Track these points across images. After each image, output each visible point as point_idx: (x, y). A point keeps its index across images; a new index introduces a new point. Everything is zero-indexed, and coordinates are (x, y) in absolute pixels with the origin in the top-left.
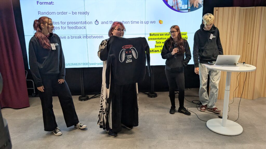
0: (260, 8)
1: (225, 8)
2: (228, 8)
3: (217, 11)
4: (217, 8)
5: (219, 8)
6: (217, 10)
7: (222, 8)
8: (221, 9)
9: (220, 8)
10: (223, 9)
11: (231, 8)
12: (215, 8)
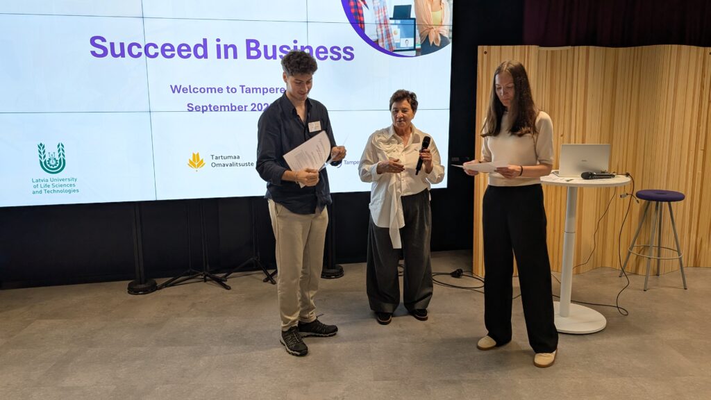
0: (583, 48)
1: (503, 47)
2: (512, 47)
3: (485, 56)
4: (486, 48)
5: (489, 47)
6: (486, 53)
7: (497, 47)
8: (495, 49)
9: (493, 47)
11: (518, 48)
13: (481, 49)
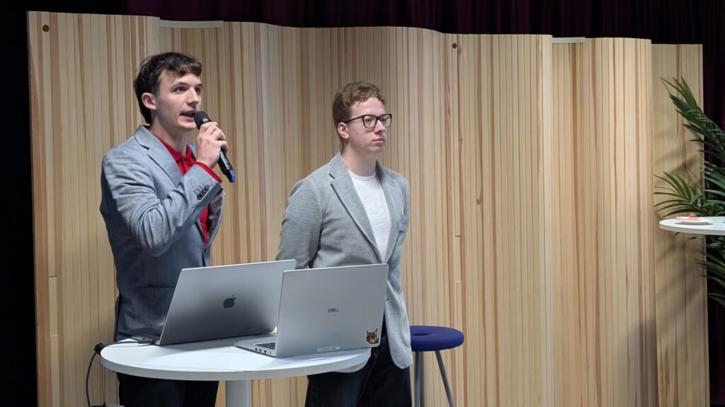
0: (248, 26)
1: (85, 16)
2: (104, 16)
3: (45, 35)
4: (45, 16)
5: (53, 14)
6: (46, 28)
7: (70, 15)
8: (66, 20)
9: (61, 15)
10: (80, 21)
11: (118, 19)
12: (32, 15)
13: (36, 19)
